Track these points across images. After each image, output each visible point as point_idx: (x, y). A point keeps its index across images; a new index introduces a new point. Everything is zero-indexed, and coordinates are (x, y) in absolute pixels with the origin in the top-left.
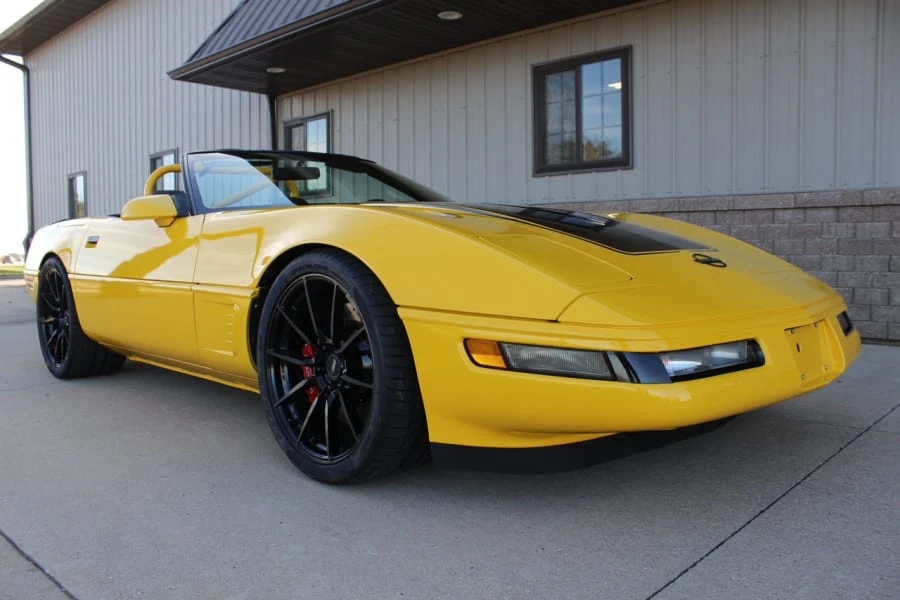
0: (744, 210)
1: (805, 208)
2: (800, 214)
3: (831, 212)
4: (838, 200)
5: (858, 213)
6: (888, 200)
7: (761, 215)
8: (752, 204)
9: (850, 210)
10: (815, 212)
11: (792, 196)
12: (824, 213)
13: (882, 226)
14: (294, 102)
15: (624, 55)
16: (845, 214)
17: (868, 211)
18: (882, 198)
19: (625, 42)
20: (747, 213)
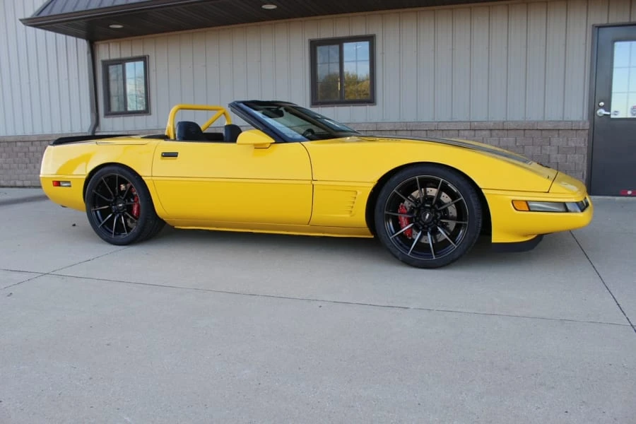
0: (442, 130)
1: (475, 130)
2: (473, 133)
3: (488, 132)
4: (491, 125)
5: (501, 133)
6: (515, 127)
7: (451, 133)
8: (447, 127)
9: (496, 131)
10: (479, 132)
11: (469, 123)
12: (484, 132)
13: (511, 139)
14: (111, 47)
15: (371, 39)
16: (494, 133)
17: (506, 132)
18: (512, 126)
19: (370, 32)
20: (445, 132)
